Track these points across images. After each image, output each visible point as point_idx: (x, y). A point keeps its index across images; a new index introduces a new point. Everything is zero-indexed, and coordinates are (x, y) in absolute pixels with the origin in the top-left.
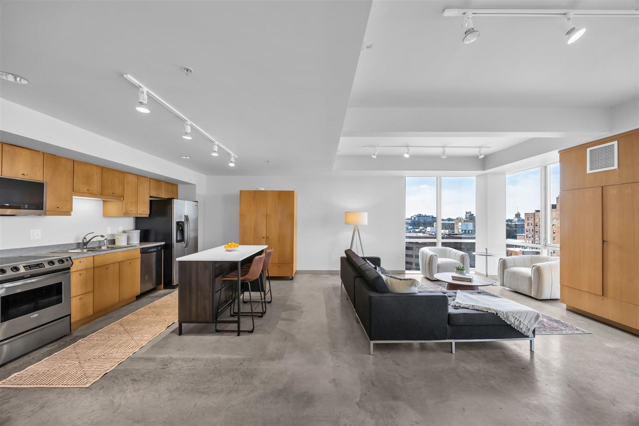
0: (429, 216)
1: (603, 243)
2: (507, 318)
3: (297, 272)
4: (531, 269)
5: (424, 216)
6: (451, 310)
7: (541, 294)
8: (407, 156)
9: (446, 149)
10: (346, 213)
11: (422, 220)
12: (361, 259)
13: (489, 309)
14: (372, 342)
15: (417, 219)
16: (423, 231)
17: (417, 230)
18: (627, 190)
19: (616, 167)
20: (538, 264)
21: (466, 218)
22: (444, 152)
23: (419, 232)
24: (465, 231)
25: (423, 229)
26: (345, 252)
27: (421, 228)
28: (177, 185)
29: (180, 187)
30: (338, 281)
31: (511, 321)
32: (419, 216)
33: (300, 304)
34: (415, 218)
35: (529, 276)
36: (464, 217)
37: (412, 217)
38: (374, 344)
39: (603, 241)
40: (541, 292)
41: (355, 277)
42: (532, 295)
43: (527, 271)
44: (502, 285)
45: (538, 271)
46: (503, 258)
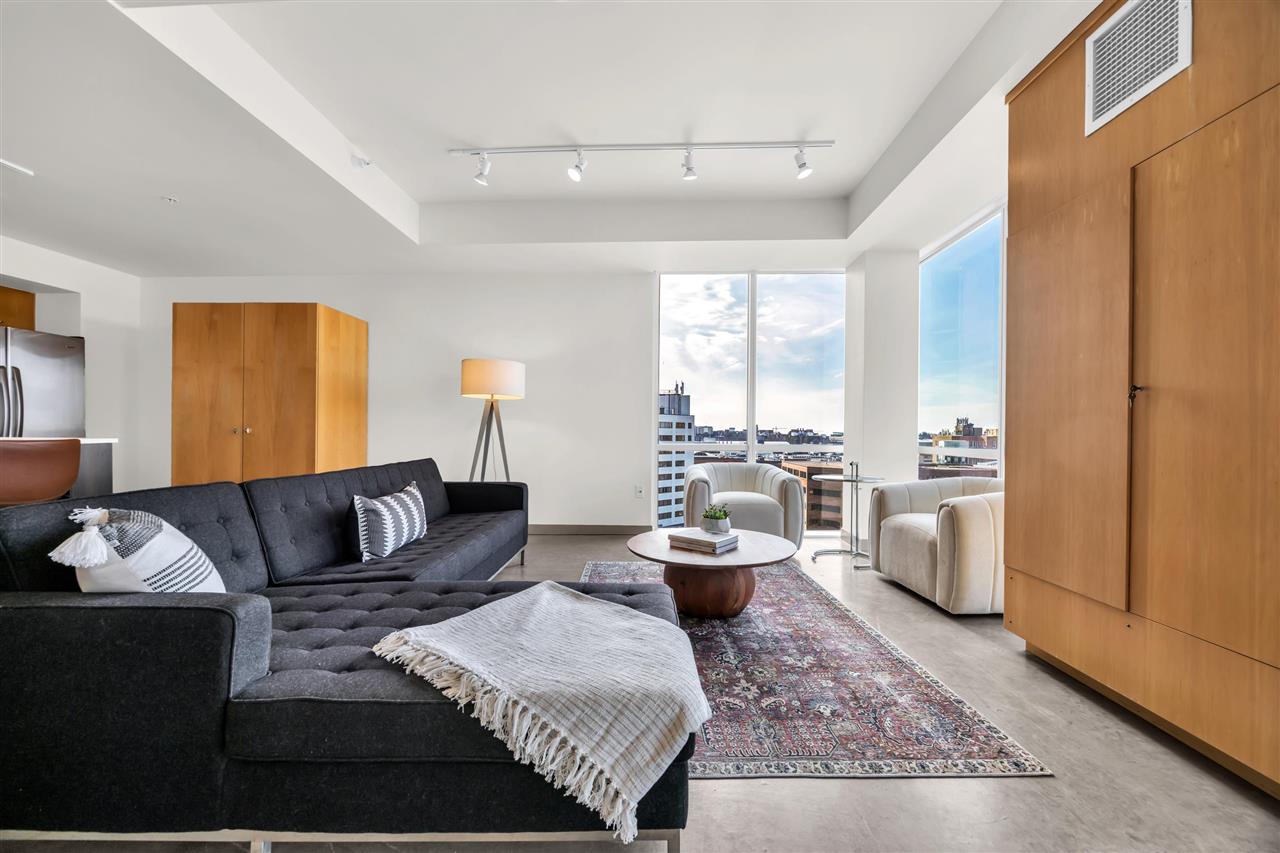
1: (1132, 397)
4: (936, 515)
7: (958, 599)
8: (574, 175)
10: (464, 363)
18: (1226, 142)
19: (1184, 61)
20: (953, 500)
21: (958, 432)
22: (688, 160)
28: (32, 296)
29: (41, 301)
35: (929, 538)
36: (952, 430)
39: (1134, 388)
40: (958, 591)
42: (938, 599)
43: (927, 523)
44: (877, 568)
45: (952, 521)
46: (881, 485)
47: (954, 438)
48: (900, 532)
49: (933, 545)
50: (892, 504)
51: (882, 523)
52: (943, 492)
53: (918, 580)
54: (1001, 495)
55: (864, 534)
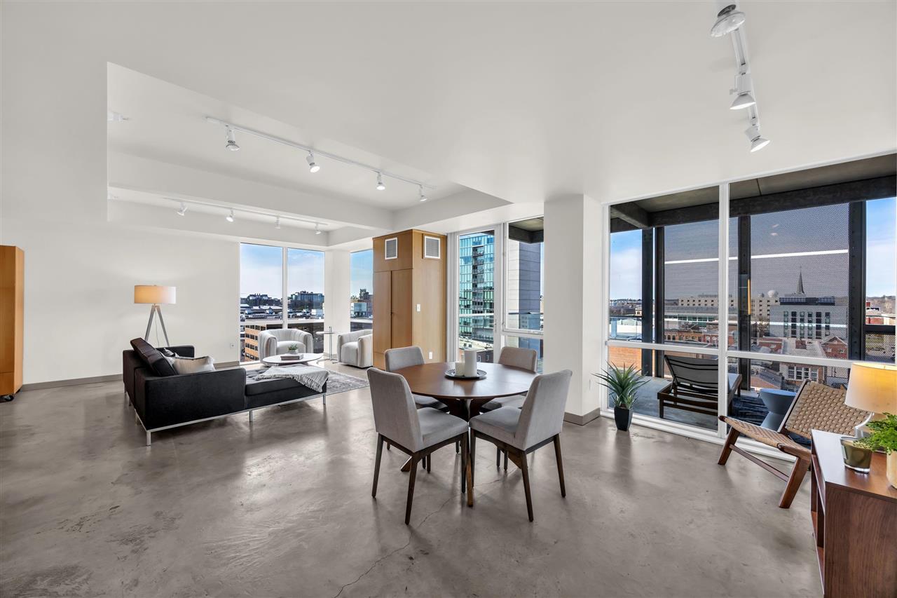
0: (317, 295)
1: (391, 315)
2: (301, 379)
3: (23, 389)
4: (357, 342)
5: (310, 294)
6: (249, 381)
8: (230, 220)
9: (280, 219)
10: (136, 287)
11: (306, 300)
12: (158, 352)
13: (288, 375)
14: (149, 432)
15: (299, 299)
16: (308, 314)
17: (299, 314)
18: (400, 275)
19: (396, 257)
20: (361, 337)
21: (361, 297)
22: (278, 221)
23: (301, 317)
24: (358, 313)
25: (308, 313)
26: (131, 342)
27: (304, 311)
30: (120, 388)
31: (305, 381)
32: (303, 294)
33: (29, 426)
34: (296, 297)
36: (358, 296)
37: (292, 295)
38: (152, 433)
39: (392, 313)
40: (363, 361)
41: (135, 369)
42: (358, 366)
43: (355, 344)
44: (340, 361)
45: (362, 343)
46: (341, 334)
47: (359, 301)
48: (348, 348)
49: (357, 350)
50: (345, 340)
51: (342, 346)
52: (359, 335)
53: (353, 362)
54: (372, 335)
55: (335, 351)
